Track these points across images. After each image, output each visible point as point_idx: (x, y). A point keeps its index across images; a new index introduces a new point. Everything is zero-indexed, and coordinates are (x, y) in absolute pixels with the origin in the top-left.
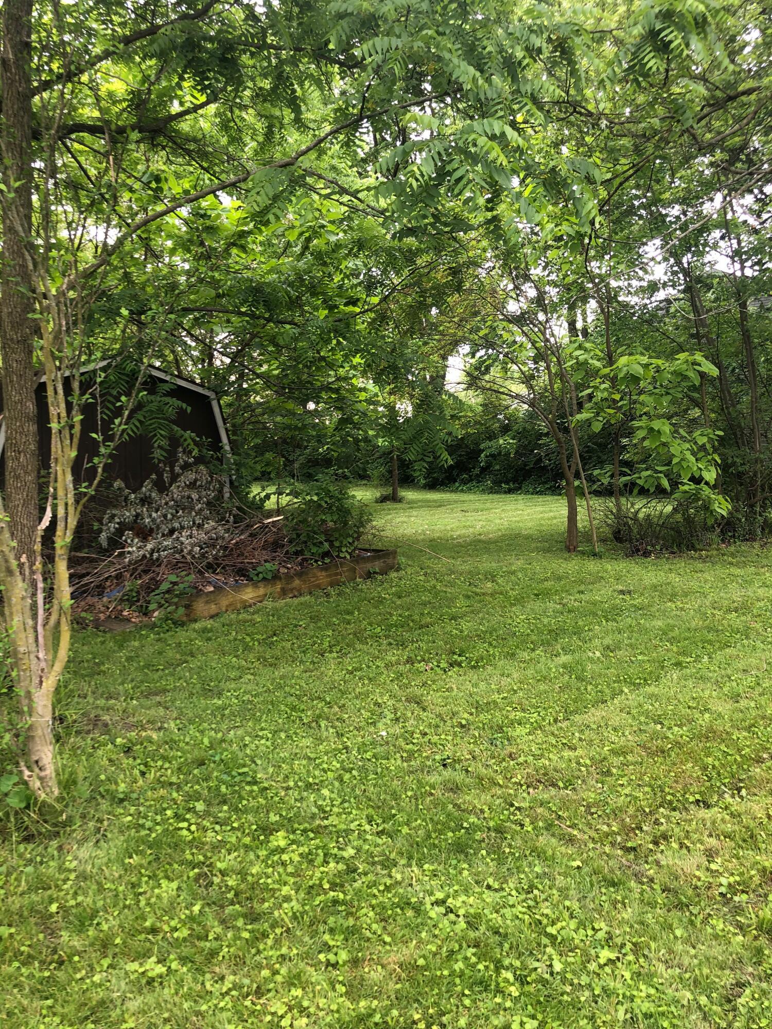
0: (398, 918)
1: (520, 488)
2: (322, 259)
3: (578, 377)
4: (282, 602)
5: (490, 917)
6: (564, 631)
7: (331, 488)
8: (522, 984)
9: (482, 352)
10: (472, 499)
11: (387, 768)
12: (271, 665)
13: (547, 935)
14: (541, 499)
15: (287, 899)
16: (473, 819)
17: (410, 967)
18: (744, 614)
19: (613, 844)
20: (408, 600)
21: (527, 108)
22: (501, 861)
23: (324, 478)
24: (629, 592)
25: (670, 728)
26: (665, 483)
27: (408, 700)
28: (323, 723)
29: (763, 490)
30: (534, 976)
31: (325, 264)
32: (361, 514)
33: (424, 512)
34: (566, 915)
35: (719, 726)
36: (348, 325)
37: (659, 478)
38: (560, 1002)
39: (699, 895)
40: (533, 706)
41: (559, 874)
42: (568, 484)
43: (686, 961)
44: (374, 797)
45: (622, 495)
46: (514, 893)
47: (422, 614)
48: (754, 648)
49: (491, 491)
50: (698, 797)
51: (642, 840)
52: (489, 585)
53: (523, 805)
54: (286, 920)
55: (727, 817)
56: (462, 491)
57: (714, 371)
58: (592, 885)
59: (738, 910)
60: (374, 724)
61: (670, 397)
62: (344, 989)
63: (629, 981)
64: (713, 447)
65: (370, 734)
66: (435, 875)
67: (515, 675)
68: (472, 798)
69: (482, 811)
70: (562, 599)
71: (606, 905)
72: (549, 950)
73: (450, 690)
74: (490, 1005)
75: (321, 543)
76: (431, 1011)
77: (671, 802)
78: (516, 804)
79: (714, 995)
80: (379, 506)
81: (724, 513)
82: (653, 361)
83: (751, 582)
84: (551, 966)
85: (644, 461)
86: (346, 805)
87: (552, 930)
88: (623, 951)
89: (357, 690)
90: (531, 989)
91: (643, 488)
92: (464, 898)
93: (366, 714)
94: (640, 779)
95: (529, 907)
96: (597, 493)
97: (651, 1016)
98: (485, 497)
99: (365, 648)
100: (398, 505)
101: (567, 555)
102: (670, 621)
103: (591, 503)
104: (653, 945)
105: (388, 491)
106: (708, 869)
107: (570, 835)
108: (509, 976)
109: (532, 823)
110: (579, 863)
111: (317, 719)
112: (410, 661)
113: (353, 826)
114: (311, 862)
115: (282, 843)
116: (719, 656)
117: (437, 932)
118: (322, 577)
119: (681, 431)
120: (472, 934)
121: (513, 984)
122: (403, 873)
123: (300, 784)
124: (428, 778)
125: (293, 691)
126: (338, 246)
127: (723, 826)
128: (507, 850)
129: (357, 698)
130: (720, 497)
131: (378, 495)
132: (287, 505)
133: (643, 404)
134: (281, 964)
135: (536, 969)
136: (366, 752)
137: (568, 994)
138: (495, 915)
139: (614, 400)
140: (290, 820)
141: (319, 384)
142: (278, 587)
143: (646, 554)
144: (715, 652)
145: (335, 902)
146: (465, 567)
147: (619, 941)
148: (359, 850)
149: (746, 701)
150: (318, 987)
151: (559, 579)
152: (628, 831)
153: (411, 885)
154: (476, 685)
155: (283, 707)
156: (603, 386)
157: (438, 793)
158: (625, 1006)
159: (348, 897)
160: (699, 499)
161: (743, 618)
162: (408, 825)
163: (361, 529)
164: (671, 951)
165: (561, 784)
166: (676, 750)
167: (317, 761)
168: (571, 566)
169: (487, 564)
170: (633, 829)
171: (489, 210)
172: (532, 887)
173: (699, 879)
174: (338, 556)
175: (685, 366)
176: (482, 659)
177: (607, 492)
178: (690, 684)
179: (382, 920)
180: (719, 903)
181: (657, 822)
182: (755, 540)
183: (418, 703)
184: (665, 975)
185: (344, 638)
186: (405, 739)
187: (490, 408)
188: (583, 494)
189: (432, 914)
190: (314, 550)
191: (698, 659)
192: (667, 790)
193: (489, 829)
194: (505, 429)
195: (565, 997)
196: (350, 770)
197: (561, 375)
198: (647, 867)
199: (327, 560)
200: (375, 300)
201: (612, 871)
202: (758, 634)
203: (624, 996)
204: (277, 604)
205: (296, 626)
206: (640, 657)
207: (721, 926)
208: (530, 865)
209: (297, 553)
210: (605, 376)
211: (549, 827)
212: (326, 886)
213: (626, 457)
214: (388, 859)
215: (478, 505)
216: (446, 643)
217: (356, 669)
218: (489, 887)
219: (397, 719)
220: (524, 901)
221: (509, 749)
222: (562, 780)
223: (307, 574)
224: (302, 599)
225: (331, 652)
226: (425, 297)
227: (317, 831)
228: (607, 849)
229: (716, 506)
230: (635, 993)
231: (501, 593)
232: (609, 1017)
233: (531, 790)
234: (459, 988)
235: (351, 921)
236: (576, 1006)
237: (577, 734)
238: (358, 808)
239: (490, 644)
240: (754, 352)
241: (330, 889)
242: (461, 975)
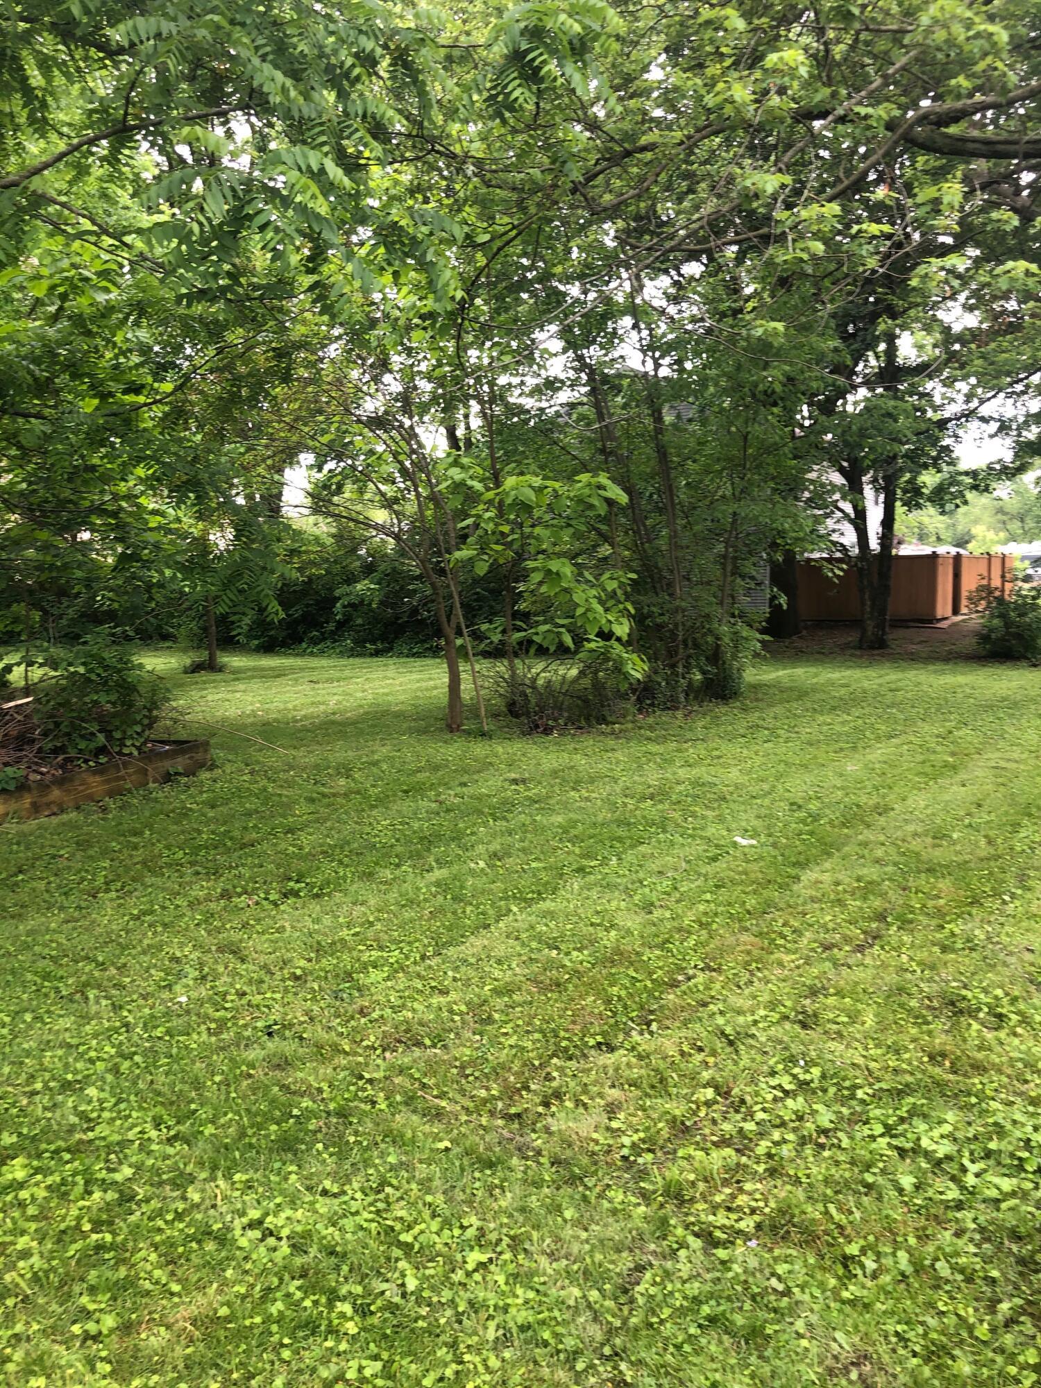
0: (193, 1256)
1: (391, 649)
2: (85, 326)
3: (455, 503)
4: (34, 823)
5: (324, 1232)
6: (439, 837)
7: (106, 655)
8: (364, 1315)
9: (331, 465)
10: (324, 664)
11: (187, 1047)
12: (13, 917)
13: (400, 1245)
14: (418, 663)
15: (25, 1254)
16: (306, 1103)
17: (208, 1323)
18: (661, 802)
19: (492, 1113)
20: (224, 809)
21: (358, 135)
22: (341, 1156)
23: (97, 639)
24: (524, 781)
25: (568, 954)
26: (568, 640)
27: (220, 950)
28: (91, 994)
29: (686, 646)
30: (379, 1303)
31: (89, 333)
32: (154, 691)
33: (255, 685)
34: (426, 1214)
35: (626, 944)
36: (127, 422)
37: (559, 633)
38: (413, 1331)
39: (596, 1163)
40: (393, 941)
41: (421, 1162)
42: (447, 643)
43: (575, 1248)
44: (165, 1090)
45: (516, 655)
46: (359, 1195)
47: (245, 828)
48: (672, 843)
49: (352, 654)
50: (599, 1038)
51: (528, 1102)
52: (342, 782)
53: (376, 1075)
54: (23, 1284)
55: (634, 1060)
56: (312, 654)
57: (623, 498)
58: (463, 1170)
59: (643, 1174)
60: (169, 987)
61: (571, 530)
62: (108, 1368)
63: (504, 1287)
64: (626, 593)
65: (163, 1002)
66: (248, 1185)
67: (372, 902)
68: (307, 1075)
69: (320, 1090)
70: (439, 794)
71: (479, 1193)
72: (402, 1264)
73: (281, 930)
74: (317, 1352)
75: (93, 734)
76: (235, 1376)
77: (566, 1049)
78: (367, 1076)
79: (607, 1286)
80: (188, 678)
81: (639, 676)
82: (548, 483)
83: (670, 762)
84: (403, 1285)
85: (544, 612)
86: (122, 1106)
87: (406, 1237)
88: (499, 1249)
89: (146, 942)
90: (375, 1320)
91: (540, 646)
92: (289, 1212)
93: (157, 974)
94: (529, 1024)
95: (378, 1212)
96: (486, 654)
97: (529, 1327)
98: (344, 662)
99: (158, 881)
100: (219, 676)
101: (448, 736)
102: (572, 815)
103: (477, 667)
104: (535, 1235)
105: (203, 656)
106: (608, 1129)
107: (437, 1108)
108: (347, 1308)
109: (387, 1098)
110: (447, 1144)
111: (82, 989)
112: (226, 895)
113: (131, 1135)
114: (64, 1196)
115: (20, 1175)
116: (630, 856)
117: (248, 1266)
118: (95, 784)
119: (586, 574)
120: (299, 1261)
121: (352, 1319)
122: (203, 1191)
123: (52, 1084)
124: (245, 1055)
125: (47, 951)
126: (110, 309)
127: (628, 1072)
128: (352, 1139)
129: (144, 953)
130: (634, 656)
131: (188, 662)
132: (41, 681)
133: (538, 538)
134: (14, 1347)
135: (383, 1293)
136: (156, 1027)
137: (424, 1318)
138: (331, 1229)
139: (502, 533)
140: (34, 1139)
141: (87, 504)
142: (27, 801)
143: (547, 731)
144: (625, 852)
145: (99, 1247)
146: (311, 760)
147: (493, 1237)
148: (138, 1168)
149: (660, 911)
150: (71, 1371)
151: (436, 768)
152: (511, 1093)
153: (214, 1206)
154: (317, 921)
155: (29, 976)
156: (488, 515)
157: (258, 1073)
158: (496, 1321)
159: (119, 1239)
160: (608, 659)
161: (660, 807)
162: (213, 1122)
163: (155, 713)
164: (557, 1239)
165: (428, 1042)
166: (575, 980)
167: (81, 1049)
168: (451, 751)
169: (341, 753)
170: (519, 1090)
171: (310, 271)
172: (384, 1183)
173: (596, 1142)
174: (120, 753)
175: (587, 491)
176: (328, 883)
177: (496, 653)
178: (594, 894)
179: (168, 1263)
180: (619, 1169)
181: (549, 1078)
182: (677, 709)
183: (234, 952)
184: (550, 1271)
185: (127, 869)
186: (215, 1004)
187: (347, 541)
188: (466, 657)
189: (243, 1242)
190: (82, 745)
191: (605, 862)
192: (562, 1034)
193: (328, 1113)
194: (369, 569)
195: (421, 1323)
196: (130, 1057)
197: (434, 498)
198: (534, 1136)
199: (103, 759)
200: (168, 387)
201: (489, 1148)
202: (678, 825)
203: (496, 1306)
204: (25, 828)
205: (54, 857)
206: (534, 865)
207: (621, 1197)
208: (383, 1155)
209: (56, 751)
210: (490, 502)
211: (410, 1100)
212: (87, 1227)
213: (523, 606)
214: (182, 1174)
215: (334, 673)
216: (278, 866)
217: (145, 913)
218: (325, 1193)
219: (204, 978)
220: (371, 1204)
221: (361, 1002)
222: (428, 1036)
223: (71, 780)
224: (65, 817)
225: (107, 891)
226: (239, 388)
227: (75, 1150)
228: (484, 1121)
229: (629, 668)
230: (509, 1301)
231: (358, 792)
232: (476, 1339)
233: (387, 1054)
234: (275, 1338)
235: (123, 1272)
236: (433, 1332)
237: (450, 973)
238: (141, 1108)
239: (341, 862)
240: (673, 473)
241: (93, 1231)
242: (280, 1320)
